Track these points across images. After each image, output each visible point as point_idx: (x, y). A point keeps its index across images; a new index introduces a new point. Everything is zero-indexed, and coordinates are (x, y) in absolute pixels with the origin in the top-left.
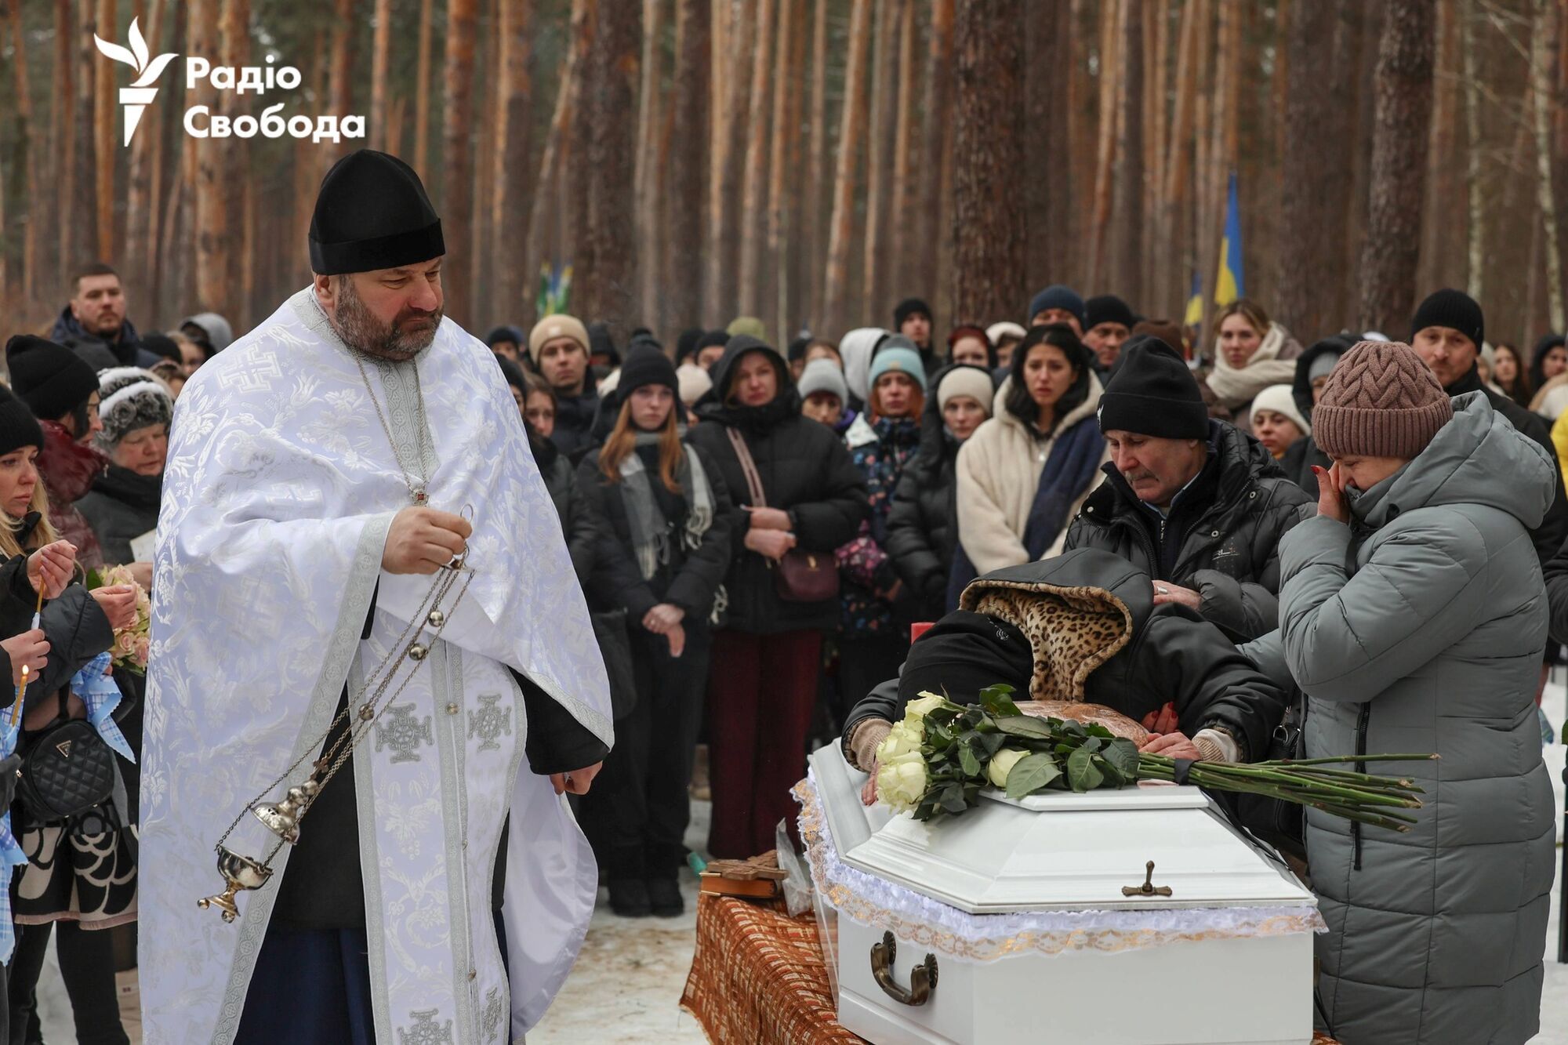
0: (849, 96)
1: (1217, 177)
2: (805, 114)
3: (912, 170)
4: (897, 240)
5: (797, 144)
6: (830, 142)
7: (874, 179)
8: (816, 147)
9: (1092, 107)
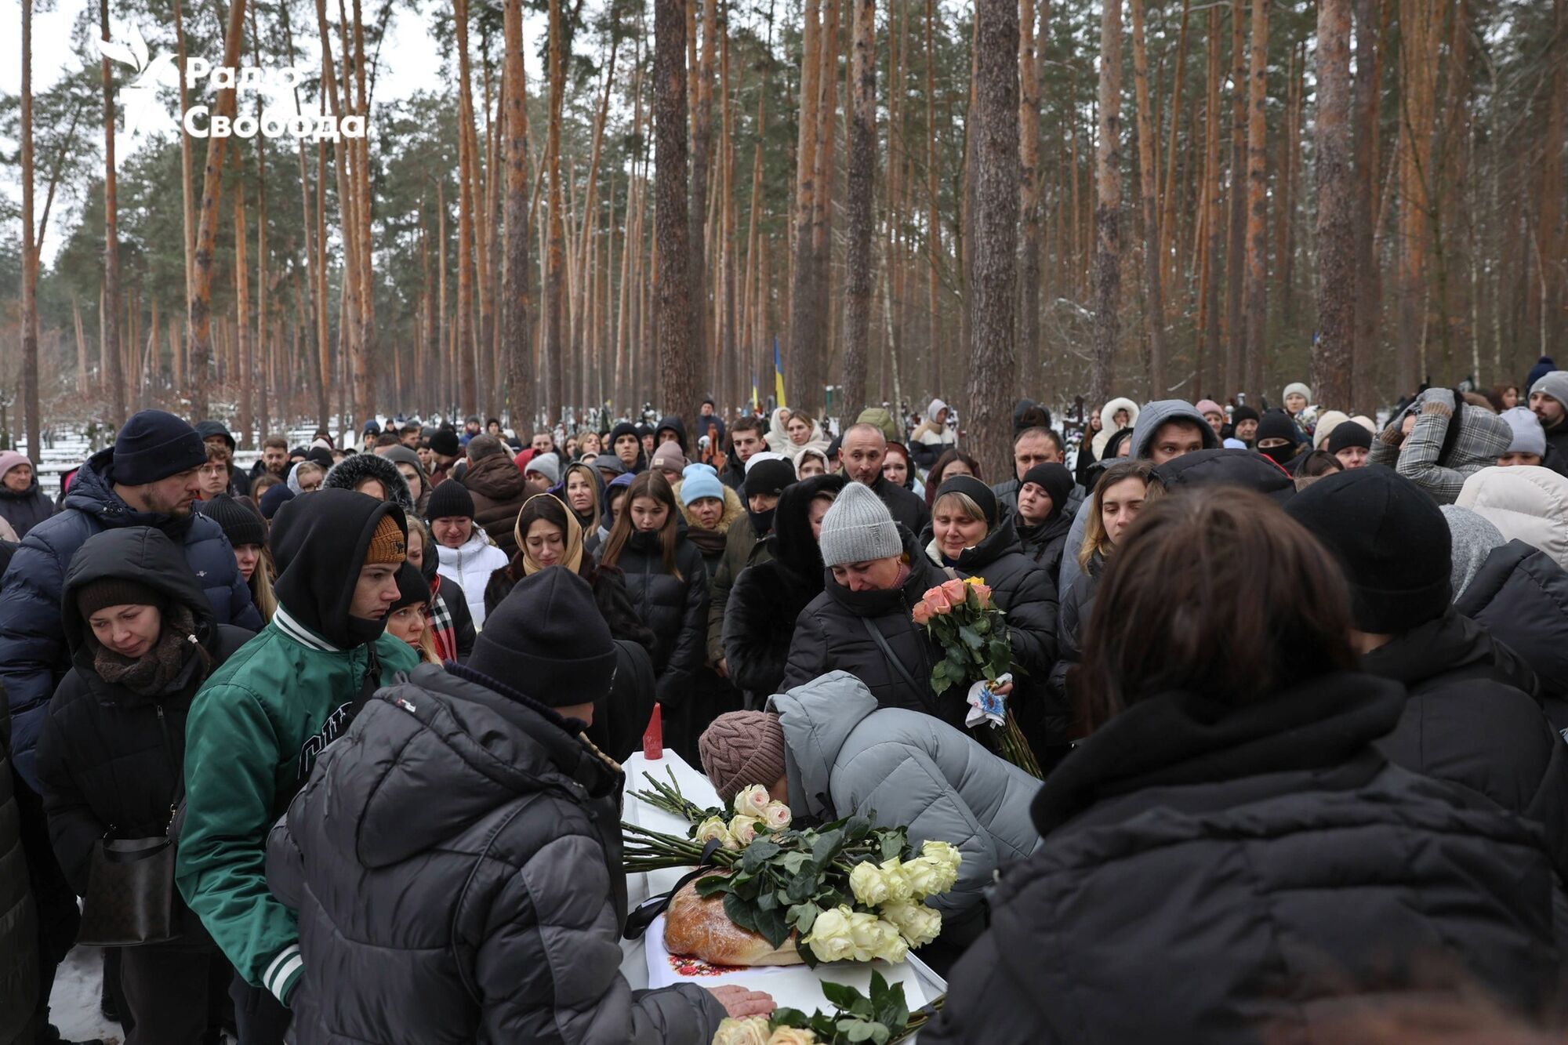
0: (621, 311)
1: (761, 337)
2: (606, 318)
3: (646, 337)
4: (642, 364)
5: (602, 329)
6: (615, 328)
7: (632, 343)
8: (610, 331)
9: (712, 312)
